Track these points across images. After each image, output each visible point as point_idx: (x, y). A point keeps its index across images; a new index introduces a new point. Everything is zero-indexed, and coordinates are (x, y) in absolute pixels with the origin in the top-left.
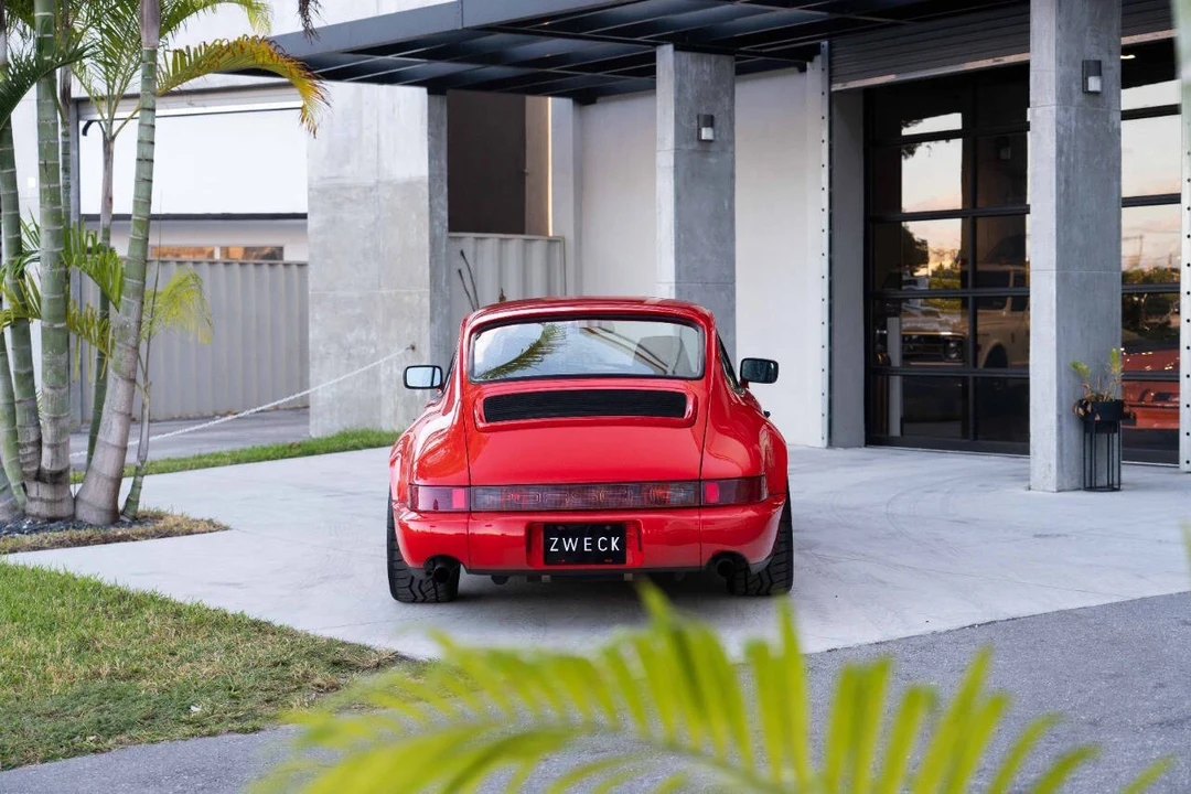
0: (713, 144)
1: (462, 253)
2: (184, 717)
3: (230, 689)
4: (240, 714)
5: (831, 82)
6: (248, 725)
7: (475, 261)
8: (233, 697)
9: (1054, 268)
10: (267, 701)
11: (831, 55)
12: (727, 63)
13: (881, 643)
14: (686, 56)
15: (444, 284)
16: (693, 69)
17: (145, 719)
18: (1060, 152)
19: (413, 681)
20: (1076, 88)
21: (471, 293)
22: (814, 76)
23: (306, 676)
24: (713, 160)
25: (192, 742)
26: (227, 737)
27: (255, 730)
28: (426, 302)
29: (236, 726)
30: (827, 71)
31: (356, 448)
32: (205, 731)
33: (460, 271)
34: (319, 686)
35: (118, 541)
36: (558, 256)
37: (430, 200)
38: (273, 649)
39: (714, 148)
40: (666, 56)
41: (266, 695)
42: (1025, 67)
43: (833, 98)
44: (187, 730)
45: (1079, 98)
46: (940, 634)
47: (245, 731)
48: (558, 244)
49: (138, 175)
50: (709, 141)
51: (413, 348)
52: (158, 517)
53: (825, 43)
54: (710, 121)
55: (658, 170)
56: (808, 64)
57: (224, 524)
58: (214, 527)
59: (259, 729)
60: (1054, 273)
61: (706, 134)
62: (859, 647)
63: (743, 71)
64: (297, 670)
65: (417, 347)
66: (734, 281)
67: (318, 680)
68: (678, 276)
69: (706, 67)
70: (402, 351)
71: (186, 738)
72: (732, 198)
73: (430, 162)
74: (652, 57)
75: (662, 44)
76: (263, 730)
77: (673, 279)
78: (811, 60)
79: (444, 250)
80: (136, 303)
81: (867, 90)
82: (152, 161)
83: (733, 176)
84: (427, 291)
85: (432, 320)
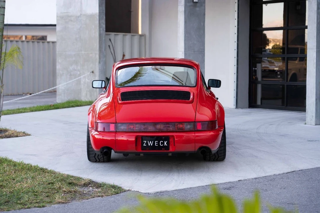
1: (110, 40)
2: (19, 202)
3: (34, 192)
4: (38, 201)
6: (41, 205)
8: (35, 195)
9: (316, 48)
10: (47, 196)
13: (256, 178)
15: (104, 50)
17: (5, 202)
18: (318, 8)
19: (96, 190)
21: (113, 53)
23: (60, 188)
24: (197, 9)
25: (22, 211)
26: (34, 209)
27: (43, 206)
28: (98, 56)
29: (37, 205)
31: (73, 107)
32: (27, 207)
33: (109, 46)
34: (64, 191)
36: (143, 41)
37: (99, 21)
38: (48, 178)
39: (198, 5)
41: (47, 195)
44: (20, 206)
46: (276, 175)
47: (40, 207)
48: (143, 37)
50: (196, 2)
51: (93, 72)
52: (6, 131)
55: (179, 12)
57: (29, 133)
58: (25, 134)
59: (45, 206)
60: (316, 50)
62: (249, 180)
64: (57, 185)
65: (94, 72)
66: (204, 51)
67: (64, 189)
68: (185, 49)
70: (89, 73)
71: (20, 209)
72: (204, 21)
73: (99, 8)
76: (46, 206)
77: (183, 50)
79: (104, 39)
82: (5, 8)
83: (204, 14)
84: (98, 52)
85: (99, 62)
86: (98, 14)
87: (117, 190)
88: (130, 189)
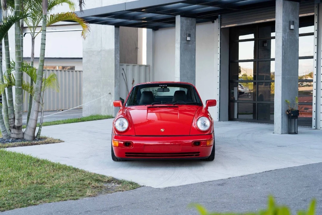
0: (190, 41)
1: (123, 69)
2: (58, 195)
3: (69, 187)
4: (73, 194)
5: (221, 25)
6: (75, 198)
7: (126, 71)
8: (70, 190)
9: (281, 75)
10: (80, 191)
11: (221, 18)
12: (194, 20)
13: (242, 176)
14: (183, 18)
15: (118, 77)
16: (185, 21)
17: (47, 196)
18: (283, 45)
19: (118, 185)
20: (287, 28)
21: (125, 79)
22: (217, 23)
23: (89, 184)
24: (190, 46)
25: (60, 202)
26: (70, 201)
27: (77, 199)
28: (114, 82)
29: (72, 198)
30: (220, 23)
31: (95, 120)
32: (64, 199)
33: (122, 74)
34: (93, 186)
35: (35, 145)
36: (148, 70)
37: (115, 55)
38: (81, 176)
39: (190, 42)
40: (178, 18)
41: (79, 189)
42: (274, 22)
43: (222, 30)
44: (59, 199)
45: (288, 30)
46: (257, 174)
47: (74, 199)
48: (148, 67)
49: (41, 48)
50: (189, 41)
51: (110, 94)
52: (45, 138)
53: (220, 15)
54: (189, 35)
55: (176, 48)
56: (215, 21)
57: (63, 140)
58: (60, 141)
59: (78, 199)
60: (281, 77)
61: (188, 39)
62: (237, 177)
63: (198, 22)
64: (87, 182)
65: (111, 93)
66: (195, 77)
68: (181, 76)
69: (189, 21)
70: (107, 94)
71: (58, 201)
72: (195, 55)
73: (115, 45)
74: (175, 18)
75: (177, 15)
76: (79, 199)
77: (179, 77)
78: (216, 20)
79: (118, 68)
80: (40, 82)
81: (230, 28)
82: (45, 44)
83: (195, 50)
84: (114, 78)
85: (115, 86)
86: (114, 50)
87: (134, 186)
88: (144, 185)
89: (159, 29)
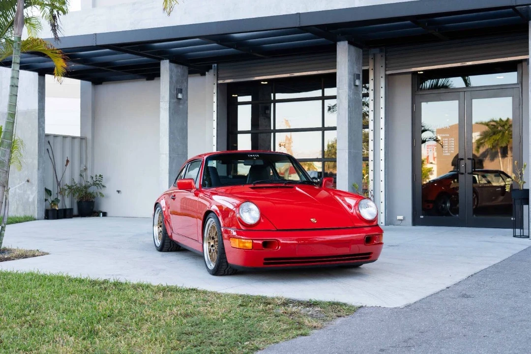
0: (181, 100)
1: (49, 142)
5: (217, 80)
7: (54, 145)
9: (347, 148)
11: (218, 70)
12: (186, 69)
14: (173, 65)
15: (43, 154)
16: (175, 70)
18: (349, 107)
20: (352, 83)
21: (52, 158)
22: (210, 77)
24: (181, 106)
28: (36, 162)
30: (216, 76)
33: (48, 149)
35: (6, 260)
36: (84, 144)
37: (39, 119)
39: (182, 102)
40: (165, 66)
43: (219, 86)
45: (353, 87)
48: (84, 140)
49: (11, 93)
50: (180, 99)
51: (28, 181)
53: (216, 65)
54: (180, 91)
55: (161, 110)
56: (207, 73)
58: (44, 254)
60: (347, 151)
61: (180, 96)
63: (192, 72)
66: (187, 153)
68: (170, 151)
69: (179, 70)
70: (24, 182)
72: (187, 121)
73: (39, 104)
74: (159, 65)
75: (163, 59)
77: (168, 153)
78: (208, 71)
79: (43, 140)
80: (8, 150)
81: (228, 84)
82: (18, 87)
83: (187, 113)
84: (37, 157)
85: (38, 169)
86: (37, 111)
88: (364, 305)
89: (103, 83)
